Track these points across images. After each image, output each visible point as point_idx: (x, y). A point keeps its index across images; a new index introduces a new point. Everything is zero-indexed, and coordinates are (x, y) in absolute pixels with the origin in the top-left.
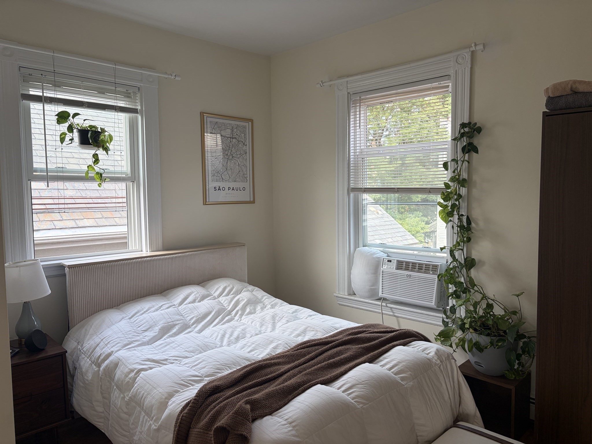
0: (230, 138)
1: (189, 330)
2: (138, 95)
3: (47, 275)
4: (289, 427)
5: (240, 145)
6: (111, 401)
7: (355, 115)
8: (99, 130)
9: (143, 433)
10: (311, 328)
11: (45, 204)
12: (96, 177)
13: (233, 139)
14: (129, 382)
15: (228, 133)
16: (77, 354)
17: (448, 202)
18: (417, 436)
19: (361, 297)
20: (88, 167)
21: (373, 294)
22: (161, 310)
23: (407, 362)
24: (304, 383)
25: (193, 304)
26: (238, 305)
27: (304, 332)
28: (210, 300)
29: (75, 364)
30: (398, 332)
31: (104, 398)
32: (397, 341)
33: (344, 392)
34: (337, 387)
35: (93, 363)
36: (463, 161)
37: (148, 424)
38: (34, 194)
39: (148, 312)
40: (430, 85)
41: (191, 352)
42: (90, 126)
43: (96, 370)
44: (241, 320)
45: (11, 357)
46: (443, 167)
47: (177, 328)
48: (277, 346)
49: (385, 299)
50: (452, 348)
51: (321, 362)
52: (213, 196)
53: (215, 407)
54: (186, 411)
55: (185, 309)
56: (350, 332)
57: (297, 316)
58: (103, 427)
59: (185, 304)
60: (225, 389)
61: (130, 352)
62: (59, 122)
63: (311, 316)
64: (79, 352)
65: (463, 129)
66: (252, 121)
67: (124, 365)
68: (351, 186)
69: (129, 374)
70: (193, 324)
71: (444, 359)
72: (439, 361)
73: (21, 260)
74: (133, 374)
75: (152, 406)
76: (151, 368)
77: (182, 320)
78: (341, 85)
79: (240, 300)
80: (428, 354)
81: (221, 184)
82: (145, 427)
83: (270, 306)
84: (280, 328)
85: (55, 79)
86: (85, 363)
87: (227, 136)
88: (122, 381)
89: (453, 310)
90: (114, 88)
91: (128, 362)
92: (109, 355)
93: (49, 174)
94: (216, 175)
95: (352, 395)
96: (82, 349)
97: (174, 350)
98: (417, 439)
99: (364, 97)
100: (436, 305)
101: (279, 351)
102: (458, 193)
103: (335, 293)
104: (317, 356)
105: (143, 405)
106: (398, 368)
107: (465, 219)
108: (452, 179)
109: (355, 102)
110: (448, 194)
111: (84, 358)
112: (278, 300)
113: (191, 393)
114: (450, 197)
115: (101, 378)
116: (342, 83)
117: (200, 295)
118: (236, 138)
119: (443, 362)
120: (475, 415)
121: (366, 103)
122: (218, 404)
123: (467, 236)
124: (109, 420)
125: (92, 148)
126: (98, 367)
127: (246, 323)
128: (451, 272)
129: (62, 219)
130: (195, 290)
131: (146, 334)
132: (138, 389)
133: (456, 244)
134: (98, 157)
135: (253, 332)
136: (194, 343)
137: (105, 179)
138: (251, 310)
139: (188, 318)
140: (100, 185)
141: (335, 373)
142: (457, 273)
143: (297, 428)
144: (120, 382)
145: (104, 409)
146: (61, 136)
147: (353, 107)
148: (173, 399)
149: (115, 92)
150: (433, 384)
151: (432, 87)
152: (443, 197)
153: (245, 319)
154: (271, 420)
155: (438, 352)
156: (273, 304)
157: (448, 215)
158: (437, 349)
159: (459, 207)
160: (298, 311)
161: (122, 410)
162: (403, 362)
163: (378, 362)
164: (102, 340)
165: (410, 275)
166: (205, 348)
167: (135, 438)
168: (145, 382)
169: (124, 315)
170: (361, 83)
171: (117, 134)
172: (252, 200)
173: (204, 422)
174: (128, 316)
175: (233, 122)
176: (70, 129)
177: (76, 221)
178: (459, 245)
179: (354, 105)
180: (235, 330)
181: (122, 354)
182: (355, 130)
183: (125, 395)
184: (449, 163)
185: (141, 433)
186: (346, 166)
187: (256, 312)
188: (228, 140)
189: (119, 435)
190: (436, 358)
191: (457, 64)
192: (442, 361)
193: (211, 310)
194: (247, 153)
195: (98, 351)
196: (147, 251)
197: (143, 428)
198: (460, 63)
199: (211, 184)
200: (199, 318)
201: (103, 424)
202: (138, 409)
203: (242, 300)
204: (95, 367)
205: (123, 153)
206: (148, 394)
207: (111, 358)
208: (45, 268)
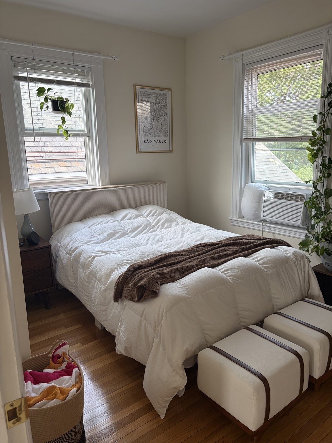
0: (155, 103)
1: (127, 236)
2: (90, 73)
3: (38, 199)
4: (183, 289)
5: (162, 108)
6: (79, 276)
7: (248, 81)
8: (65, 100)
9: (97, 293)
10: (207, 236)
11: (35, 157)
12: (64, 133)
13: (157, 104)
14: (88, 263)
15: (153, 99)
16: (58, 248)
17: (314, 147)
18: (273, 305)
19: (248, 220)
20: (59, 126)
21: (256, 217)
22: (109, 223)
23: (271, 257)
24: (197, 266)
25: (129, 220)
26: (160, 222)
27: (202, 238)
28: (141, 218)
29: (57, 254)
30: (268, 240)
31: (74, 274)
32: (266, 245)
33: (222, 272)
34: (219, 269)
35: (67, 253)
36: (328, 114)
37: (100, 287)
38: (27, 150)
39: (101, 224)
40: (307, 53)
41: (127, 248)
42: (58, 97)
43: (69, 257)
44: (161, 231)
45: (20, 247)
46: (313, 119)
47: (119, 234)
48: (183, 246)
49: (265, 221)
50: (309, 252)
51: (210, 255)
52: (143, 147)
53: (138, 276)
54: (121, 278)
55: (124, 223)
56: (233, 239)
57: (200, 230)
58: (74, 292)
59: (125, 220)
60: (146, 267)
61: (89, 247)
62: (39, 95)
63: (209, 230)
64: (59, 247)
65: (330, 88)
66: (171, 90)
67: (85, 253)
68: (244, 137)
69: (88, 259)
70: (129, 233)
71: (299, 258)
72: (295, 259)
73: (21, 189)
74: (91, 259)
75: (102, 277)
76: (101, 256)
77: (123, 229)
78: (238, 57)
79: (161, 219)
80: (287, 254)
81: (149, 138)
82: (98, 289)
83: (181, 224)
84: (187, 236)
85: (34, 64)
86: (62, 253)
87: (152, 102)
88: (84, 263)
89: (313, 227)
90: (73, 69)
91: (88, 252)
92: (76, 248)
93: (35, 132)
94: (145, 131)
95: (228, 275)
96: (60, 245)
97: (116, 247)
98: (274, 307)
99: (255, 66)
100: (302, 224)
101: (183, 249)
102: (323, 139)
103: (230, 217)
104: (207, 252)
105: (97, 276)
106: (264, 261)
107: (327, 159)
108: (319, 129)
109: (248, 71)
110: (315, 141)
111: (61, 250)
112: (187, 220)
113: (124, 269)
114: (316, 143)
115: (72, 262)
116: (238, 56)
117: (134, 215)
118: (159, 103)
119: (298, 260)
120: (319, 296)
121: (257, 71)
122: (140, 275)
123: (328, 173)
124: (78, 287)
125: (61, 113)
126: (70, 256)
127: (164, 233)
128: (314, 200)
129: (45, 167)
130: (131, 212)
131: (99, 237)
132: (94, 267)
133: (319, 179)
134: (65, 119)
135: (168, 238)
136: (130, 242)
137: (70, 134)
138: (168, 225)
139: (126, 229)
140: (66, 139)
141: (218, 262)
142: (319, 200)
143: (188, 290)
144: (83, 264)
145: (75, 281)
146: (40, 105)
147: (246, 75)
148: (114, 273)
149: (74, 72)
150: (288, 273)
151: (308, 55)
152: (310, 143)
153: (163, 231)
154: (173, 285)
155: (294, 253)
156: (183, 223)
157: (313, 157)
158: (294, 251)
159: (323, 150)
160: (200, 227)
161: (85, 280)
162: (267, 257)
163: (250, 257)
164: (72, 240)
165: (284, 203)
166: (136, 245)
167: (92, 296)
168: (98, 263)
169: (85, 226)
170: (253, 55)
171: (76, 102)
172: (171, 150)
173: (132, 284)
174: (88, 226)
175: (158, 92)
176: (46, 99)
177: (55, 168)
178: (321, 179)
179: (247, 74)
180: (156, 237)
181: (85, 247)
182: (248, 93)
183: (86, 271)
184: (318, 116)
185: (96, 293)
186: (240, 122)
187: (171, 227)
188: (154, 105)
189: (84, 296)
190: (293, 257)
191: (328, 35)
192: (297, 258)
193: (141, 224)
194: (167, 114)
195: (70, 246)
196: (100, 185)
197: (97, 290)
198: (331, 34)
199: (142, 139)
200: (133, 229)
201: (74, 290)
202: (94, 279)
203: (162, 219)
204: (68, 255)
205: (81, 116)
206: (99, 270)
207: (77, 250)
208: (36, 194)
